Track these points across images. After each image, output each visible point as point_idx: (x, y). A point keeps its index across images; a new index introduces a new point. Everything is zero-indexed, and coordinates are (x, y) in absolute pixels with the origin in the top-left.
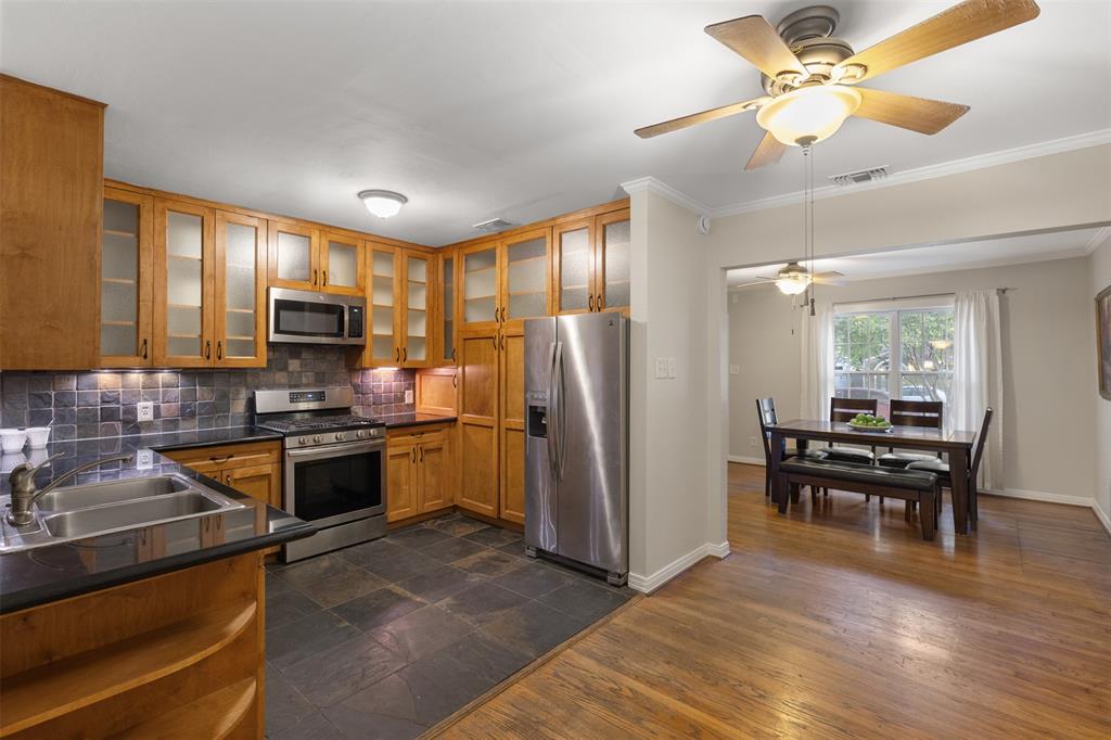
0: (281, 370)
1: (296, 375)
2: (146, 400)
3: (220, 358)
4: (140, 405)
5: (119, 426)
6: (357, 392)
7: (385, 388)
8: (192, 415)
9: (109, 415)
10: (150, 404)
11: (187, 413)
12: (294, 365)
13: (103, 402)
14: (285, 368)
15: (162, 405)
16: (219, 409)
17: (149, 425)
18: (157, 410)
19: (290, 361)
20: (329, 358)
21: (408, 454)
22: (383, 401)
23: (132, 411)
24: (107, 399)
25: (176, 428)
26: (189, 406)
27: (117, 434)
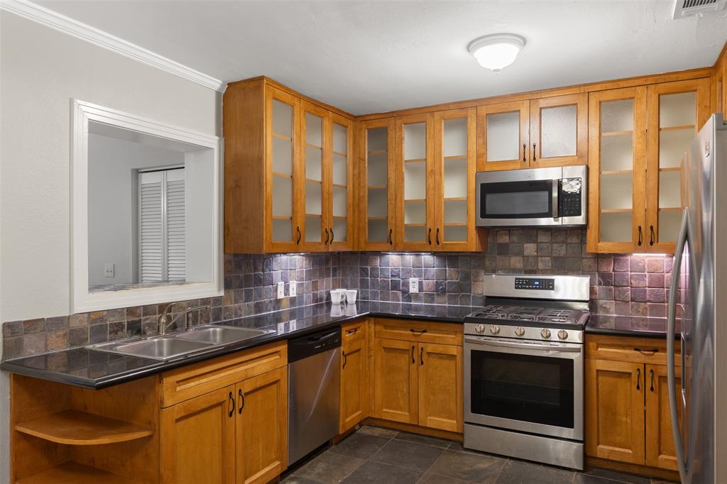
0: (517, 255)
1: (531, 260)
2: (415, 277)
3: (438, 243)
4: (411, 280)
5: (400, 293)
6: (607, 284)
7: (651, 280)
8: (444, 292)
9: (395, 286)
10: (417, 280)
11: (440, 290)
12: (530, 248)
13: (392, 276)
14: (520, 253)
15: (424, 281)
16: (463, 288)
17: (416, 296)
18: (421, 284)
19: (526, 245)
20: (569, 241)
21: (630, 374)
22: (648, 298)
23: (406, 285)
24: (393, 274)
25: (433, 301)
26: (441, 284)
27: (399, 301)
